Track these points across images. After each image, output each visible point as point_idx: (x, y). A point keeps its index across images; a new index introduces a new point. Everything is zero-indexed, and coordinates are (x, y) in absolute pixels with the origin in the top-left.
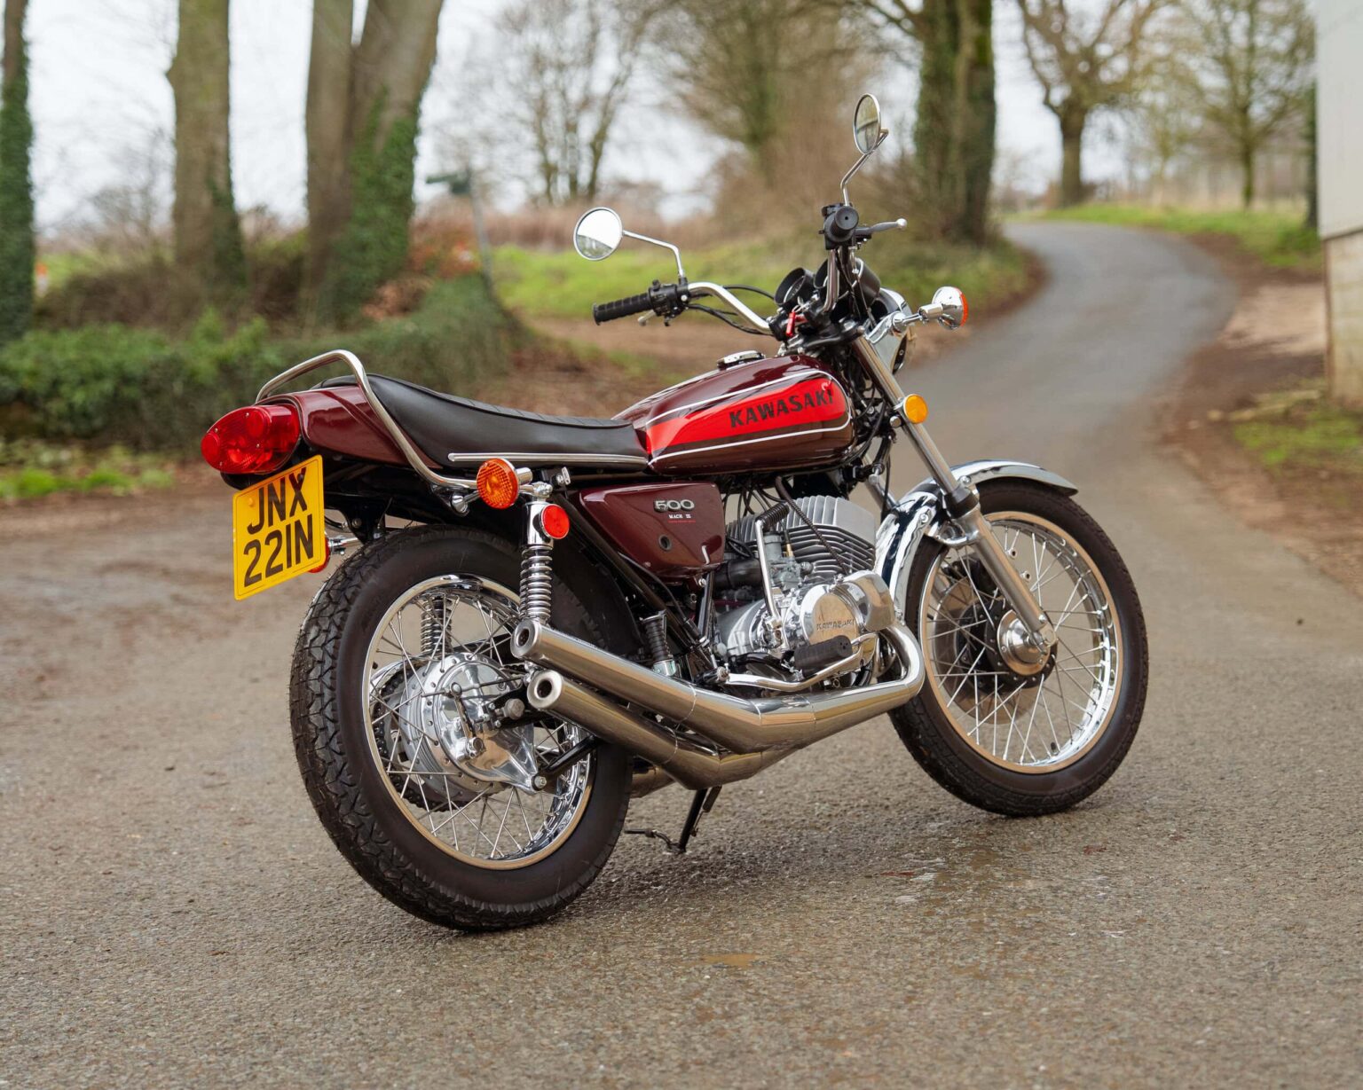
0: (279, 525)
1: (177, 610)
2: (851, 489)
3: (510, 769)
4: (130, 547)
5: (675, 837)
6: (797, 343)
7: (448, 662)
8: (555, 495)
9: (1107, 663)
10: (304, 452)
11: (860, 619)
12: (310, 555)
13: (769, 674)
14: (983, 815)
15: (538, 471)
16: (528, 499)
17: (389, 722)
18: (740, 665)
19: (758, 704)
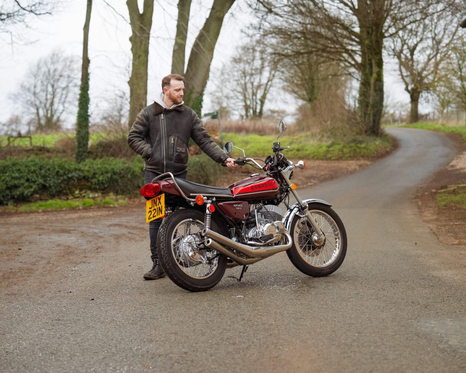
0: (156, 207)
1: (130, 235)
2: (279, 204)
3: (201, 258)
4: (116, 220)
5: (239, 278)
6: (268, 172)
7: (189, 236)
8: (212, 203)
9: (338, 244)
10: (161, 193)
11: (277, 231)
12: (161, 213)
13: (257, 242)
14: (308, 276)
15: (208, 198)
16: (207, 203)
17: (177, 249)
18: (251, 239)
19: (254, 248)
